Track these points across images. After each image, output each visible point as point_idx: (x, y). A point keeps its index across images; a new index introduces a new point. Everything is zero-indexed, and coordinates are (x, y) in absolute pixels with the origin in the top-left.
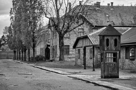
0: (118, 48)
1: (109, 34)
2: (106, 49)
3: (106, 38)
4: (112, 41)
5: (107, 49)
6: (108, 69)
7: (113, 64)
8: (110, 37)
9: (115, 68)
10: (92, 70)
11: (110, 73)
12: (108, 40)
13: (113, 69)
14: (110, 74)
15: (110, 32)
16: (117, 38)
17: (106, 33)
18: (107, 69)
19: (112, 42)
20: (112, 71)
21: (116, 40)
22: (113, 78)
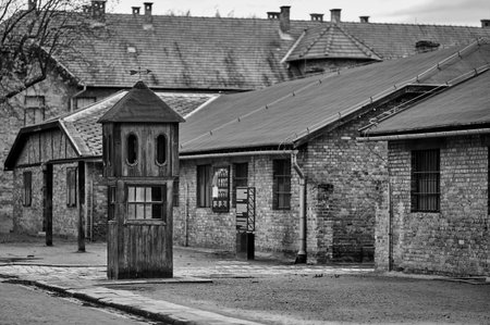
0: (168, 167)
1: (138, 117)
2: (126, 173)
3: (125, 131)
4: (147, 144)
5: (131, 171)
6: (134, 244)
7: (150, 226)
8: (141, 129)
9: (160, 242)
10: (76, 247)
11: (141, 258)
12: (132, 139)
13: (153, 245)
14: (140, 263)
15: (142, 111)
16: (167, 131)
17: (128, 114)
18: (129, 246)
19: (150, 145)
20: (148, 253)
21: (161, 140)
22: (153, 277)
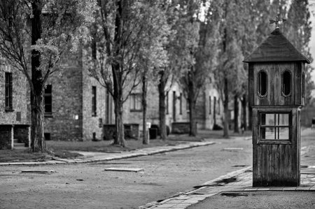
0: (292, 97)
1: (269, 57)
2: (258, 103)
3: (257, 69)
4: (275, 79)
5: (261, 101)
6: (265, 159)
7: (278, 145)
8: (270, 67)
9: (286, 158)
11: (271, 170)
12: (263, 75)
13: (281, 161)
14: (271, 175)
15: (272, 52)
16: (292, 68)
17: (258, 56)
18: (261, 161)
19: (277, 80)
20: (276, 167)
21: (286, 77)
